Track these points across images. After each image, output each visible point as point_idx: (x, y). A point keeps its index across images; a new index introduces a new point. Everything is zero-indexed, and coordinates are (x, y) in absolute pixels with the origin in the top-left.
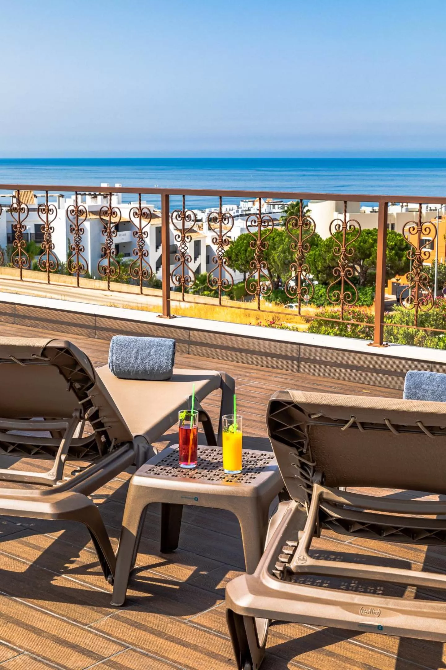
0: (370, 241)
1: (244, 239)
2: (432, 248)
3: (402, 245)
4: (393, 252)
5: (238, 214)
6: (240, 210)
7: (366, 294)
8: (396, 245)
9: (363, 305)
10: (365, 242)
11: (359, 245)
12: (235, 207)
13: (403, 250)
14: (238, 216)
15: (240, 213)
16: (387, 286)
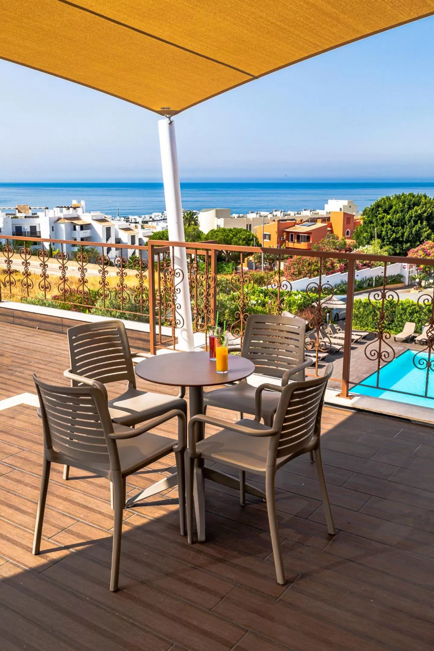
0: (231, 235)
1: (157, 235)
2: (270, 239)
3: (250, 237)
4: (245, 242)
5: (162, 218)
6: (163, 216)
7: (229, 267)
8: (246, 237)
9: (227, 274)
10: (228, 236)
11: (224, 238)
12: (160, 214)
13: (250, 240)
14: (161, 220)
15: (163, 218)
16: (244, 262)
